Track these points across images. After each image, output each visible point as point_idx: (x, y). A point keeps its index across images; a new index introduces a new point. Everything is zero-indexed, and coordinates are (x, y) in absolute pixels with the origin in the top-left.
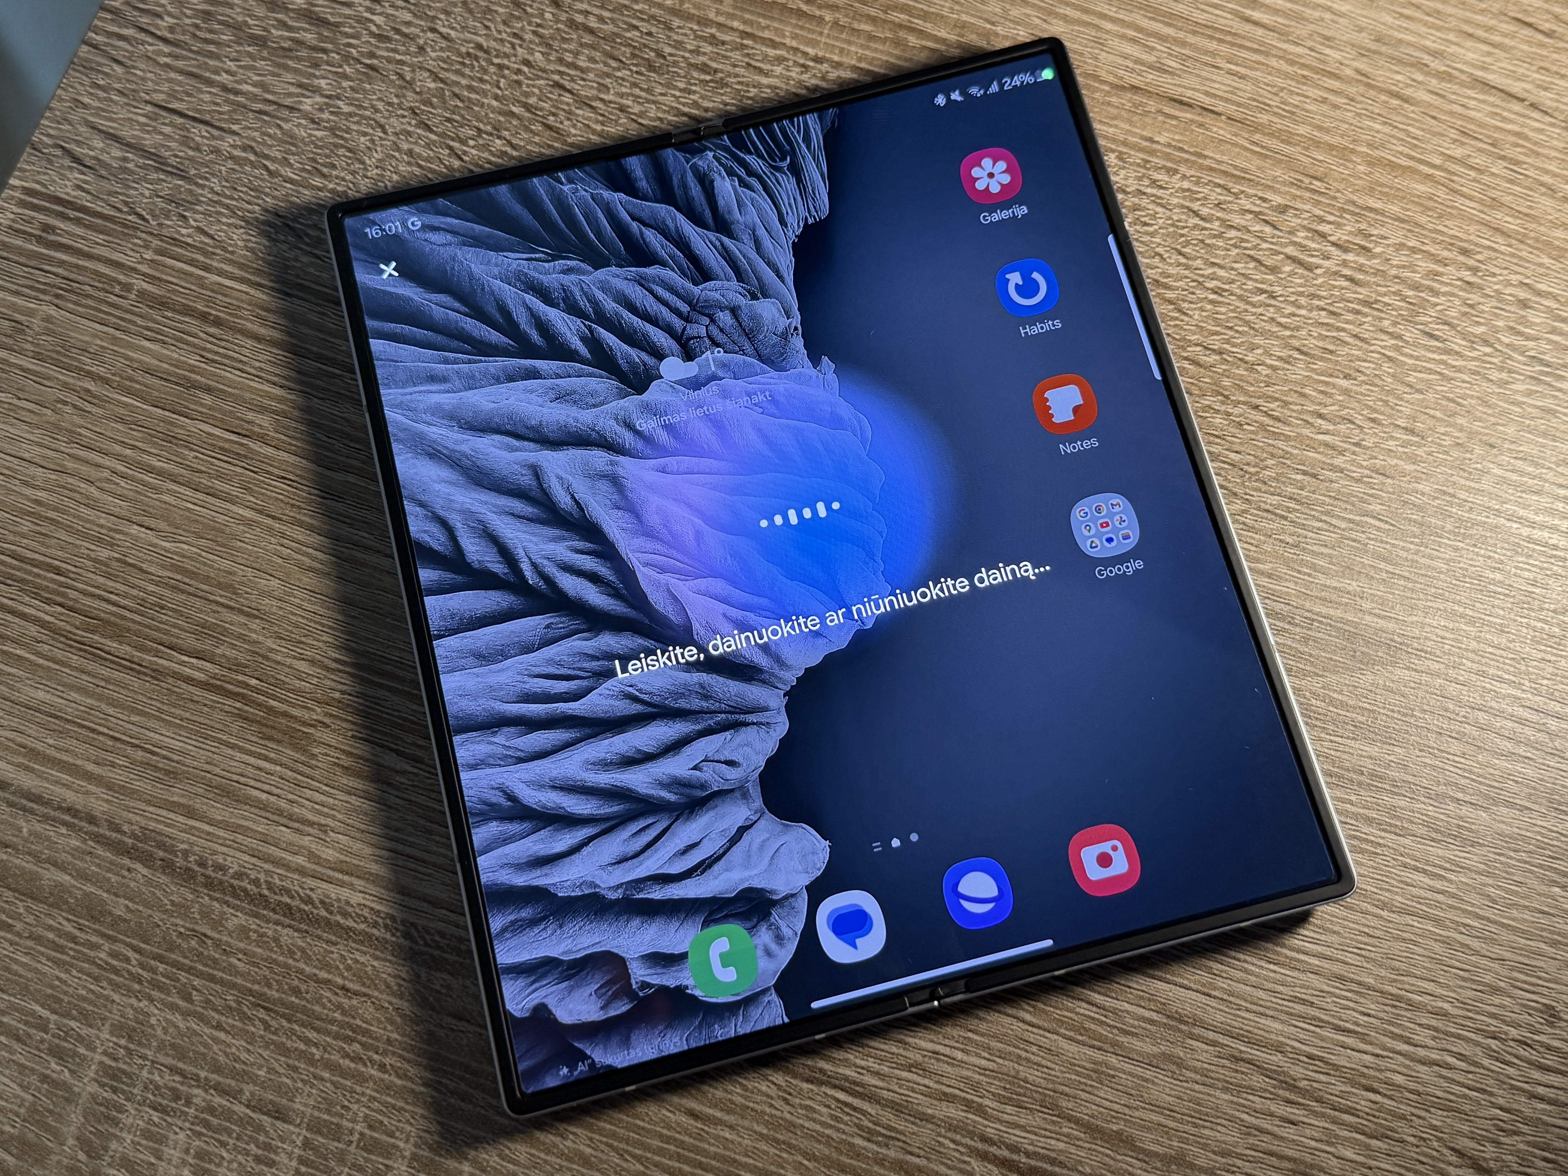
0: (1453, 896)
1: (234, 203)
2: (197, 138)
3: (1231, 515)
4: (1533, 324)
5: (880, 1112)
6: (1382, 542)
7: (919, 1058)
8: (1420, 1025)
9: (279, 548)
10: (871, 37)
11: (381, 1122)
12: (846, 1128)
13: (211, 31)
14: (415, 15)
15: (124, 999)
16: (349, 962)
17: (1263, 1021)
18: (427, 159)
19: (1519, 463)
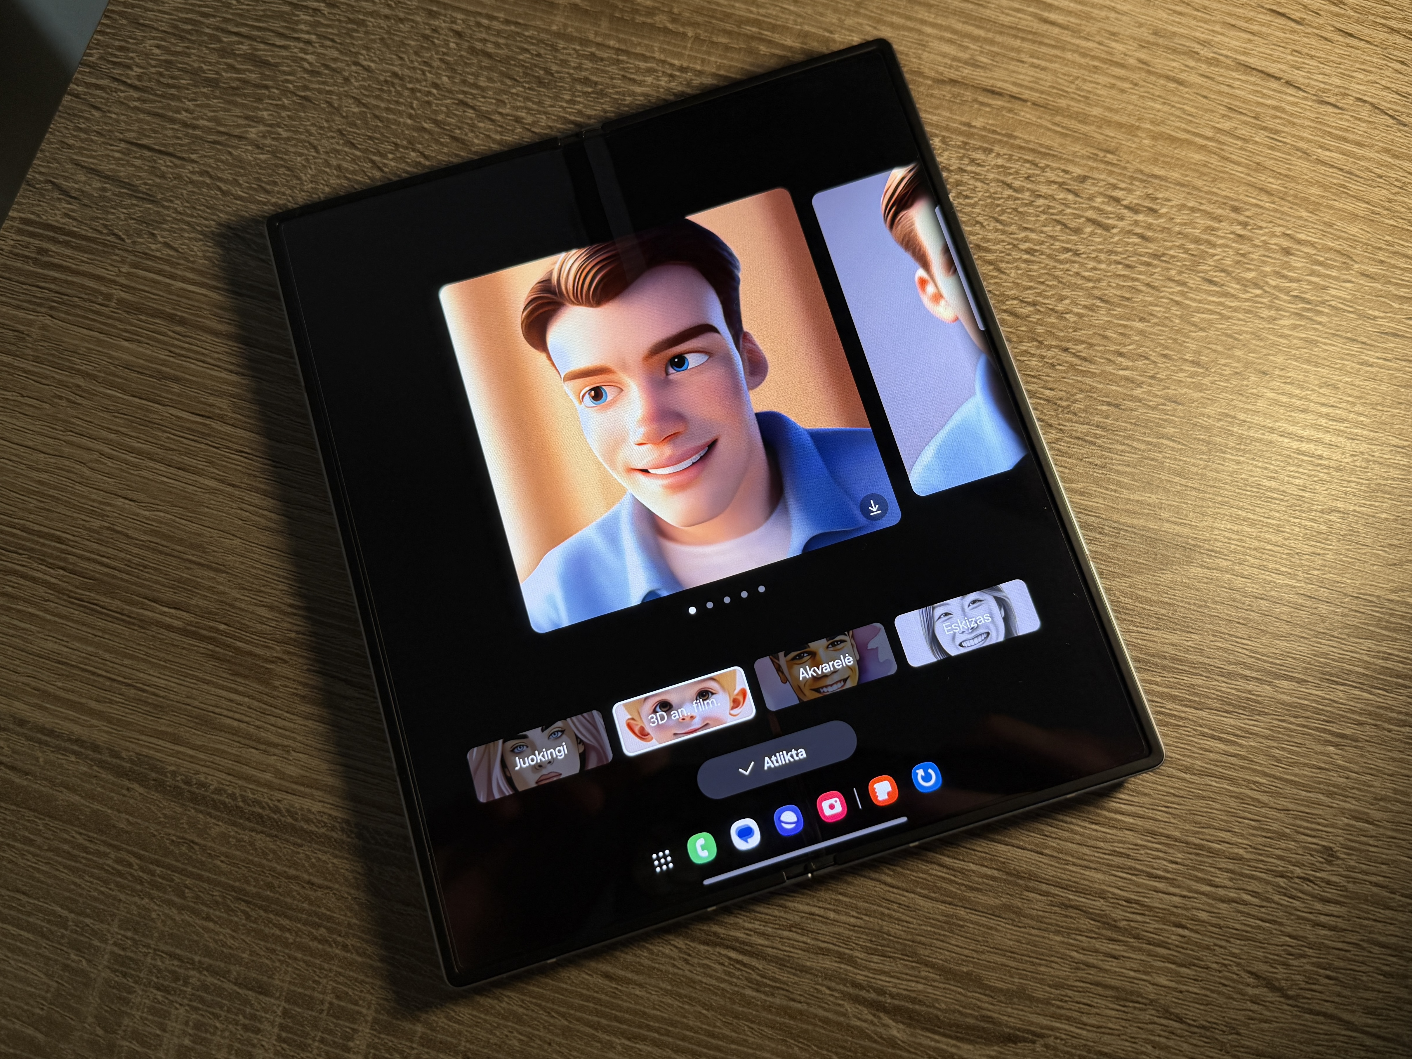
0: (1244, 758)
1: (194, 220)
2: (163, 168)
3: (1048, 443)
4: (1295, 268)
5: (767, 966)
6: (1176, 459)
7: (797, 919)
8: (1220, 869)
9: (239, 511)
10: (727, 48)
11: (347, 993)
12: (738, 982)
13: (172, 78)
14: (341, 52)
15: (128, 897)
16: (313, 860)
17: (1087, 873)
18: (354, 172)
19: (1288, 387)
